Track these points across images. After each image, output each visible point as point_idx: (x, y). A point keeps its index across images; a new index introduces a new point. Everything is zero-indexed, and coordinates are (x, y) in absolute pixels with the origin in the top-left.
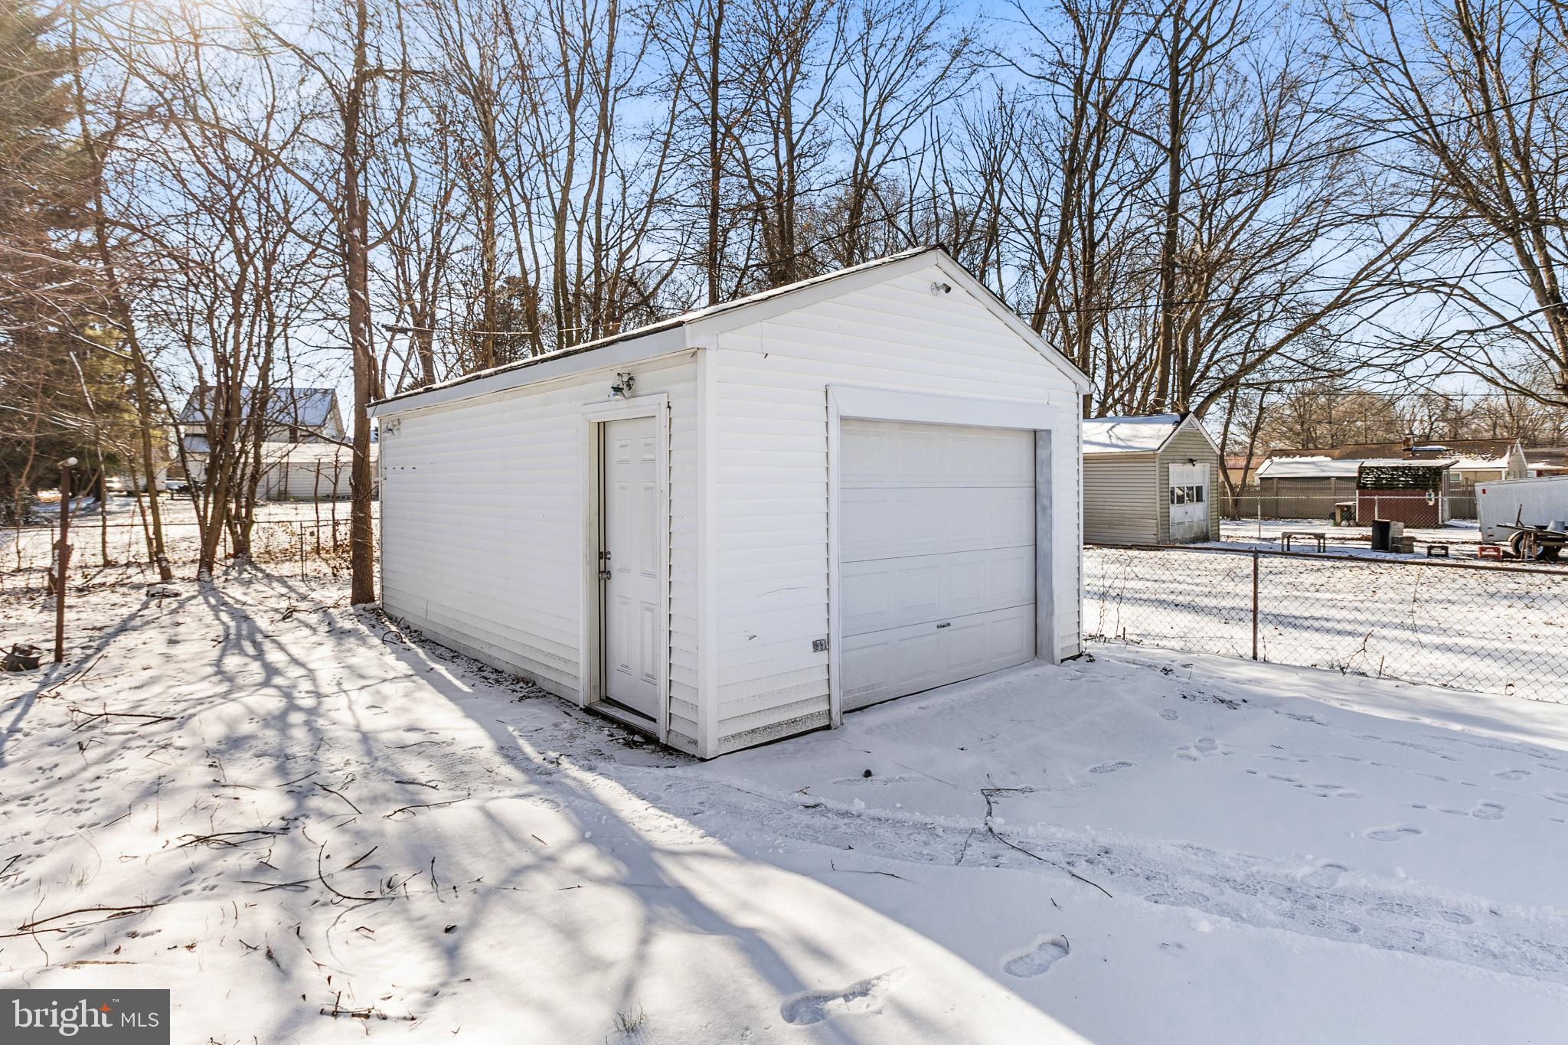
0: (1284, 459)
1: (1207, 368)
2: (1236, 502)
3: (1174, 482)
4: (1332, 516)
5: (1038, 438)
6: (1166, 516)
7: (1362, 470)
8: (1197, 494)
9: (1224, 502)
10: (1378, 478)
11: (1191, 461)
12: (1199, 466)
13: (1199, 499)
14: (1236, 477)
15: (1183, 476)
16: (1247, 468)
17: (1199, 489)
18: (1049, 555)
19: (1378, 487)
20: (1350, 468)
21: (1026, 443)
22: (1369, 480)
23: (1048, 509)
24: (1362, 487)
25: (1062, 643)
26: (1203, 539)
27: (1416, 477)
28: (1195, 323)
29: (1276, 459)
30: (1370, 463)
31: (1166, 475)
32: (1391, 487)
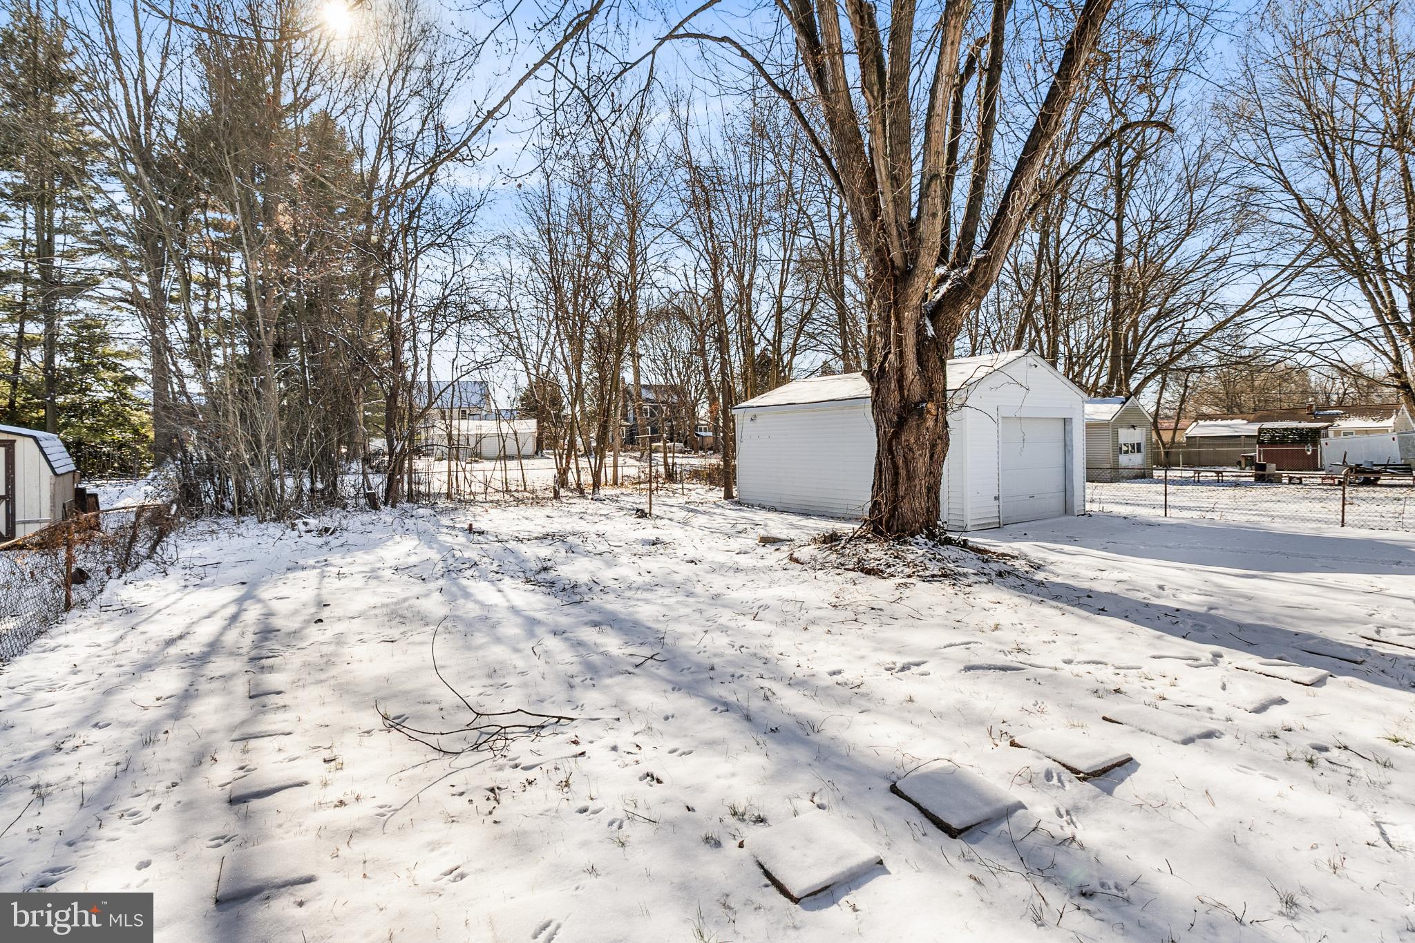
0: (1208, 422)
1: (1144, 356)
2: (1167, 454)
3: (1122, 440)
4: (1239, 463)
5: (1066, 422)
6: (1116, 461)
7: (1261, 431)
8: (1137, 448)
9: (1158, 454)
10: (1273, 437)
11: (1133, 427)
12: (1138, 430)
13: (1139, 451)
14: (1167, 436)
15: (1128, 436)
16: (1175, 430)
17: (1139, 445)
18: (1072, 471)
19: (1273, 442)
20: (1253, 429)
21: (1061, 423)
22: (1266, 438)
23: (1071, 451)
24: (1261, 443)
25: (1077, 509)
26: (1143, 475)
27: (1301, 435)
28: (1135, 324)
29: (1201, 422)
30: (1267, 425)
31: (1116, 435)
32: (1282, 442)
